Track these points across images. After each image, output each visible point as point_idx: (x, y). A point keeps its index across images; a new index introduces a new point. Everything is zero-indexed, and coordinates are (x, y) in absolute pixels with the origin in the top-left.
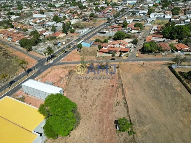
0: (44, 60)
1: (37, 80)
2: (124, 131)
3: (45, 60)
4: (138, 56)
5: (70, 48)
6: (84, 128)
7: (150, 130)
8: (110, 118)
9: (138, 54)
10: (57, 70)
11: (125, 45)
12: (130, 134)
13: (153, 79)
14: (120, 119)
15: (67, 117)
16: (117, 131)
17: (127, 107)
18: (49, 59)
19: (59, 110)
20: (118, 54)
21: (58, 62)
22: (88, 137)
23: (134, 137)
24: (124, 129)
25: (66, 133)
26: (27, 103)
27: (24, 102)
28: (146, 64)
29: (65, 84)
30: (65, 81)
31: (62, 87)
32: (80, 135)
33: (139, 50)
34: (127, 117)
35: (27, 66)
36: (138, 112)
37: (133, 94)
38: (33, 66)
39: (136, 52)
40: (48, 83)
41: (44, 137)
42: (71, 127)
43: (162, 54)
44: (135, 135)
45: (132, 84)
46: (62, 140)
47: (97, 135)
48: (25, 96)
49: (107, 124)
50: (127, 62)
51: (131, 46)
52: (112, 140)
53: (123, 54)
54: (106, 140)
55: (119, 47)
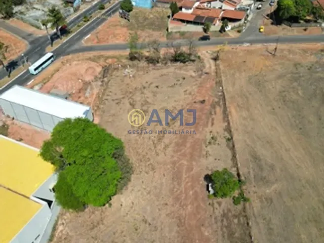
0: (43, 40)
1: (32, 88)
2: (224, 195)
3: (46, 41)
4: (265, 31)
5: (104, 11)
6: (139, 191)
7: (280, 193)
8: (196, 170)
9: (265, 26)
10: (76, 65)
11: (235, 3)
12: (236, 201)
13: (295, 84)
14: (217, 172)
15: (103, 168)
16: (209, 197)
17: (234, 146)
18: (54, 37)
19: (85, 153)
20: (217, 26)
21: (76, 46)
22: (148, 208)
23: (244, 208)
24: (225, 192)
25: (102, 200)
26: (13, 138)
27: (6, 135)
28: (282, 50)
29: (94, 96)
30: (96, 91)
31: (88, 104)
32: (131, 205)
33: (268, 15)
34: (232, 167)
35: (6, 55)
36: (256, 158)
37: (249, 120)
38: (19, 54)
39: (260, 22)
40: (57, 95)
41: (57, 208)
42: (112, 189)
43: (320, 26)
44: (247, 205)
45: (247, 98)
46: (93, 213)
47: (166, 204)
48: (9, 122)
49: (188, 182)
50: (238, 46)
51: (250, 5)
52: (199, 213)
53: (230, 26)
54: (186, 215)
55: (221, 8)
